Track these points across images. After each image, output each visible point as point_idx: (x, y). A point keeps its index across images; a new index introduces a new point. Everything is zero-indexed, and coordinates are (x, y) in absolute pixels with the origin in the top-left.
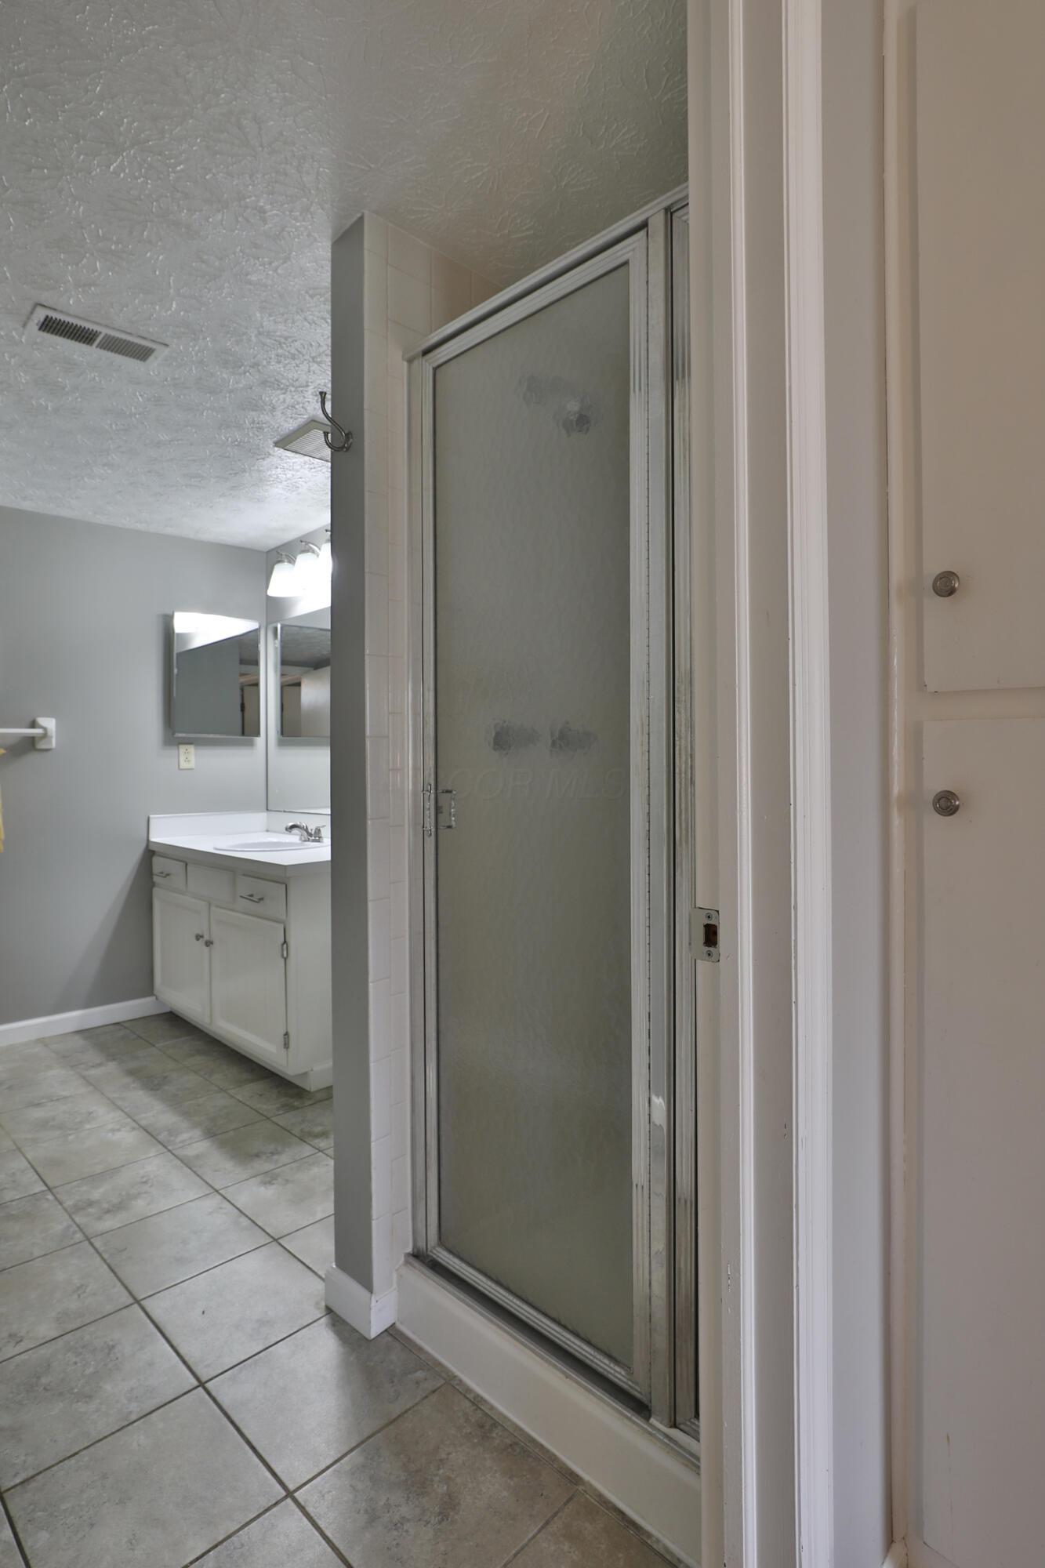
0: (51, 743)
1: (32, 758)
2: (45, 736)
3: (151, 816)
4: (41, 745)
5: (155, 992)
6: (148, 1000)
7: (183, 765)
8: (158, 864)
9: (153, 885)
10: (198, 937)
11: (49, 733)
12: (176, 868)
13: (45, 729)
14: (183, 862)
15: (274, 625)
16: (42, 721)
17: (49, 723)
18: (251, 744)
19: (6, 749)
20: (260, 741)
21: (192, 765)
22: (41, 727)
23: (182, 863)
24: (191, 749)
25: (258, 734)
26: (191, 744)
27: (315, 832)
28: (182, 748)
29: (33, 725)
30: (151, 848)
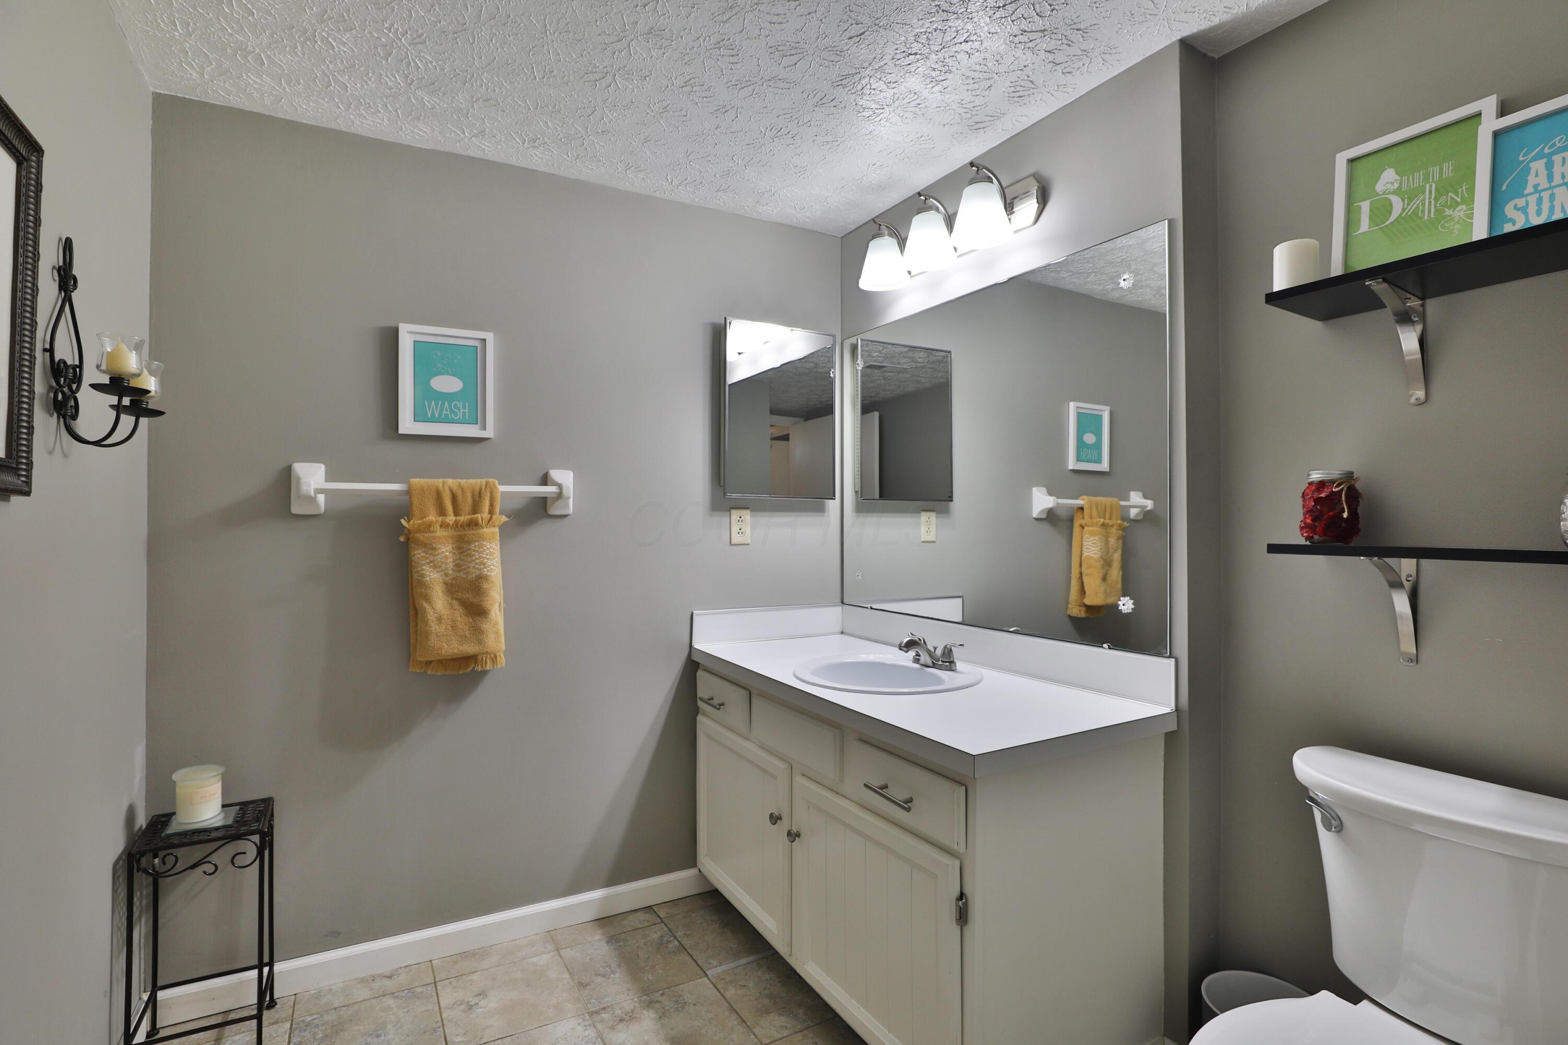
0: (567, 506)
1: (544, 528)
2: (560, 496)
3: (694, 612)
4: (554, 510)
5: (698, 865)
6: (688, 874)
7: (736, 539)
8: (706, 685)
9: (696, 711)
10: (775, 819)
11: (565, 492)
12: (735, 697)
13: (560, 486)
14: (748, 690)
15: (853, 340)
16: (557, 475)
17: (565, 477)
18: (821, 509)
19: (508, 516)
20: (833, 506)
21: (747, 539)
22: (555, 484)
23: (743, 692)
24: (746, 515)
25: (833, 497)
26: (747, 508)
27: (943, 654)
28: (735, 514)
29: (545, 480)
30: (695, 658)
